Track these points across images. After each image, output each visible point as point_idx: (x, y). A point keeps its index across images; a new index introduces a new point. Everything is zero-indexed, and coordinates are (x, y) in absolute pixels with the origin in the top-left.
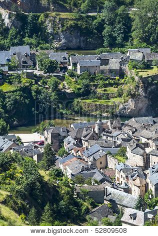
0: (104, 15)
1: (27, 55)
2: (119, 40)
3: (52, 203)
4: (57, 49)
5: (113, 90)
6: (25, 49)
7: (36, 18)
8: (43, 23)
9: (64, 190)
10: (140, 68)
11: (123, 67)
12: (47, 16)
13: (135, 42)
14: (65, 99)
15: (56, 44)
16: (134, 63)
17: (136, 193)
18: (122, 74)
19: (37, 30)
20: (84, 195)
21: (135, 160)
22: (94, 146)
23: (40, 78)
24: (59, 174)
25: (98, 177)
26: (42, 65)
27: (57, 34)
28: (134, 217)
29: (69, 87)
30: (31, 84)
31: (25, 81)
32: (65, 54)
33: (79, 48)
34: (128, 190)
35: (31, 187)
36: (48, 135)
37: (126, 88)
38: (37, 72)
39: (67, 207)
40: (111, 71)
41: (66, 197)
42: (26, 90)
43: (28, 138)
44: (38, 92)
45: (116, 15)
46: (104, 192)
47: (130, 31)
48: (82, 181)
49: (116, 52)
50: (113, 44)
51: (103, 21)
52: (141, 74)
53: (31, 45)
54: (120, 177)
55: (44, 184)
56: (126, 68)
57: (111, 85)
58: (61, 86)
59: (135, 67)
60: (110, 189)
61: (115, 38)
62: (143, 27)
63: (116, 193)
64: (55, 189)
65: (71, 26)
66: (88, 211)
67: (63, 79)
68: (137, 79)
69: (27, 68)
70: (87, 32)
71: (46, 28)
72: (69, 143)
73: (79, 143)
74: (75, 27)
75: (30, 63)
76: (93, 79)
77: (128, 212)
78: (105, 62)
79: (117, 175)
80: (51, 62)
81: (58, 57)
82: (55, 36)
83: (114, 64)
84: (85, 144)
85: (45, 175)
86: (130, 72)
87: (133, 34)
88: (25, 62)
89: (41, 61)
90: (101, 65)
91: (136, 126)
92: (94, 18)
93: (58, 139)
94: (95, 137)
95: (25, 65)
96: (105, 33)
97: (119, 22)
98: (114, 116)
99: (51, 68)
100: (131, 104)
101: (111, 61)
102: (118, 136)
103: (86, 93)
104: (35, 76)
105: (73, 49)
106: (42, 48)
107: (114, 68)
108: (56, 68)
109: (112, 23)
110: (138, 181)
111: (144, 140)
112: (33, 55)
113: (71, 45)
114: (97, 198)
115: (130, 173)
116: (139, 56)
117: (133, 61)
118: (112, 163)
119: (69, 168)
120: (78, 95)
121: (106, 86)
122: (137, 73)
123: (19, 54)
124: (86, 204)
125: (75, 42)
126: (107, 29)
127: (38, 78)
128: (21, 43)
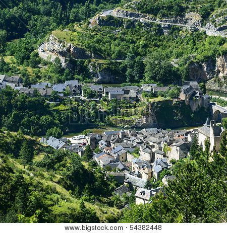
0: (127, 61)
1: (76, 87)
2: (136, 78)
3: (90, 183)
4: (96, 83)
6: (75, 83)
7: (82, 63)
8: (87, 66)
9: (98, 175)
10: (150, 97)
11: (139, 96)
12: (89, 62)
13: (147, 79)
15: (95, 80)
16: (146, 93)
18: (138, 100)
19: (83, 70)
20: (111, 178)
21: (145, 156)
22: (119, 146)
23: (84, 101)
24: (95, 164)
26: (85, 93)
27: (96, 73)
28: (143, 193)
30: (78, 105)
31: (74, 104)
32: (101, 86)
33: (110, 83)
34: (140, 176)
36: (88, 139)
37: (140, 109)
38: (82, 98)
39: (100, 186)
40: (130, 98)
41: (99, 180)
43: (75, 140)
44: (83, 110)
45: (135, 62)
46: (124, 177)
47: (143, 73)
48: (110, 170)
49: (134, 86)
50: (132, 81)
51: (126, 65)
52: (150, 100)
53: (79, 80)
56: (140, 96)
57: (130, 107)
58: (98, 107)
59: (146, 96)
60: (127, 174)
61: (134, 77)
62: (152, 70)
63: (132, 178)
65: (105, 68)
66: (113, 189)
67: (99, 102)
68: (147, 103)
69: (75, 94)
70: (115, 72)
71: (89, 69)
73: (109, 144)
74: (108, 69)
75: (78, 91)
76: (118, 103)
77: (139, 190)
78: (127, 92)
79: (133, 166)
80: (91, 91)
81: (96, 88)
82: (95, 74)
83: (133, 94)
84: (113, 145)
85: (86, 165)
87: (146, 74)
88: (74, 91)
89: (85, 90)
90: (124, 94)
91: (147, 134)
92: (120, 63)
93: (95, 142)
94: (119, 141)
95: (75, 93)
96: (127, 73)
97: (137, 67)
98: (132, 127)
99: (92, 95)
100: (143, 120)
101: (131, 91)
102: (134, 140)
103: (114, 112)
104: (81, 100)
105: (107, 83)
106: (86, 82)
107: (133, 96)
108: (95, 95)
109: (132, 67)
110: (146, 170)
111: (151, 143)
112: (80, 87)
113: (105, 80)
114: (120, 180)
115: (141, 164)
116: (149, 89)
117: (145, 91)
118: (130, 158)
119: (101, 160)
120: (109, 113)
121: (127, 107)
122: (148, 100)
123: (70, 86)
124: (112, 185)
125: (107, 79)
126: (129, 71)
128: (72, 78)
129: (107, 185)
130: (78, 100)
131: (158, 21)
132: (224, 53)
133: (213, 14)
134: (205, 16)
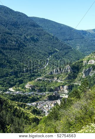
3: (36, 112)
5: (44, 97)
6: (33, 92)
7: (34, 88)
12: (36, 88)
13: (47, 91)
14: (38, 99)
17: (47, 110)
18: (45, 95)
19: (34, 90)
21: (47, 106)
22: (42, 105)
24: (37, 108)
25: (42, 108)
29: (38, 97)
34: (46, 110)
35: (34, 110)
37: (46, 97)
42: (33, 97)
43: (33, 104)
44: (35, 98)
46: (43, 110)
48: (40, 109)
50: (44, 91)
51: (43, 88)
52: (48, 95)
54: (45, 108)
55: (35, 110)
60: (44, 110)
62: (48, 89)
63: (45, 111)
64: (37, 110)
70: (41, 90)
72: (38, 104)
73: (40, 104)
74: (39, 89)
76: (42, 96)
77: (46, 113)
81: (37, 93)
82: (37, 91)
83: (44, 94)
85: (36, 108)
86: (46, 95)
91: (47, 102)
93: (37, 104)
94: (42, 103)
95: (33, 94)
97: (45, 89)
98: (44, 101)
99: (36, 95)
100: (46, 99)
102: (45, 103)
103: (41, 98)
106: (35, 92)
111: (48, 104)
114: (42, 111)
115: (46, 108)
116: (47, 93)
118: (44, 107)
124: (41, 112)
125: (39, 91)
127: (35, 96)
128: (32, 91)
129: (40, 112)
130: (33, 96)
131: (49, 80)
132: (62, 85)
133: (59, 78)
134: (58, 78)
